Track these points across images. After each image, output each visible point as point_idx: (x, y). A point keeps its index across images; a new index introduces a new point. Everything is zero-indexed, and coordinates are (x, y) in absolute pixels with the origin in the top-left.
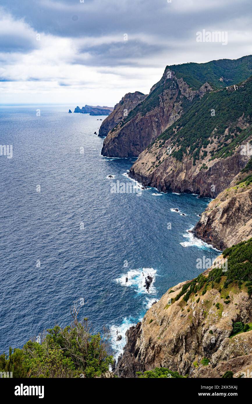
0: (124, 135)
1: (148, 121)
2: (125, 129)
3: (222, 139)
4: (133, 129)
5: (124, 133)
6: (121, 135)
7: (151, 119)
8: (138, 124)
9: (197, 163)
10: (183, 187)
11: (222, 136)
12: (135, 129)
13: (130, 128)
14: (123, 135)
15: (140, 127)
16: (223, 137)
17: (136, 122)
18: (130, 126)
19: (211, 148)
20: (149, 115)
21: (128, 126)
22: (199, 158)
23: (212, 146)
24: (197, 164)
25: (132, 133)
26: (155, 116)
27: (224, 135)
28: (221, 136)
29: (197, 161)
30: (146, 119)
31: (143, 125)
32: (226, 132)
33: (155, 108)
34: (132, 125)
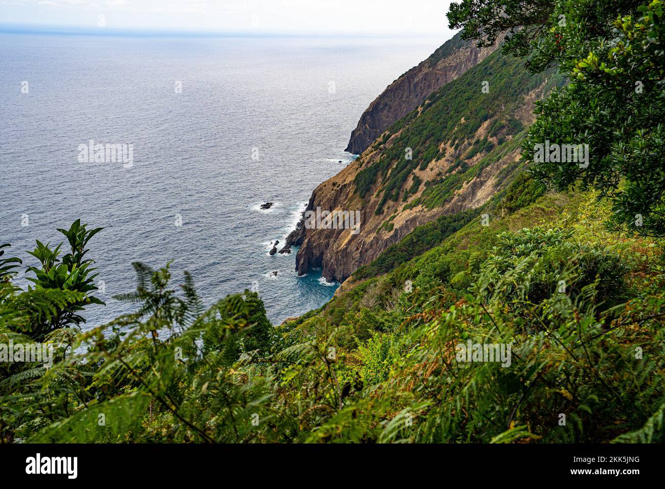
0: (387, 108)
1: (438, 79)
2: (389, 95)
3: (465, 149)
4: (407, 97)
5: (386, 105)
6: (379, 108)
7: (446, 75)
8: (418, 84)
9: (388, 208)
10: (341, 268)
11: (466, 142)
12: (411, 97)
13: (401, 92)
14: (384, 108)
15: (421, 93)
16: (470, 144)
17: (416, 80)
18: (402, 88)
19: (434, 171)
20: (443, 65)
21: (396, 89)
22: (398, 194)
23: (437, 167)
24: (386, 210)
25: (404, 105)
26: (454, 70)
27: (474, 141)
28: (464, 142)
29: (390, 203)
30: (436, 74)
31: (428, 88)
32: (481, 132)
33: (459, 50)
34: (406, 87)
